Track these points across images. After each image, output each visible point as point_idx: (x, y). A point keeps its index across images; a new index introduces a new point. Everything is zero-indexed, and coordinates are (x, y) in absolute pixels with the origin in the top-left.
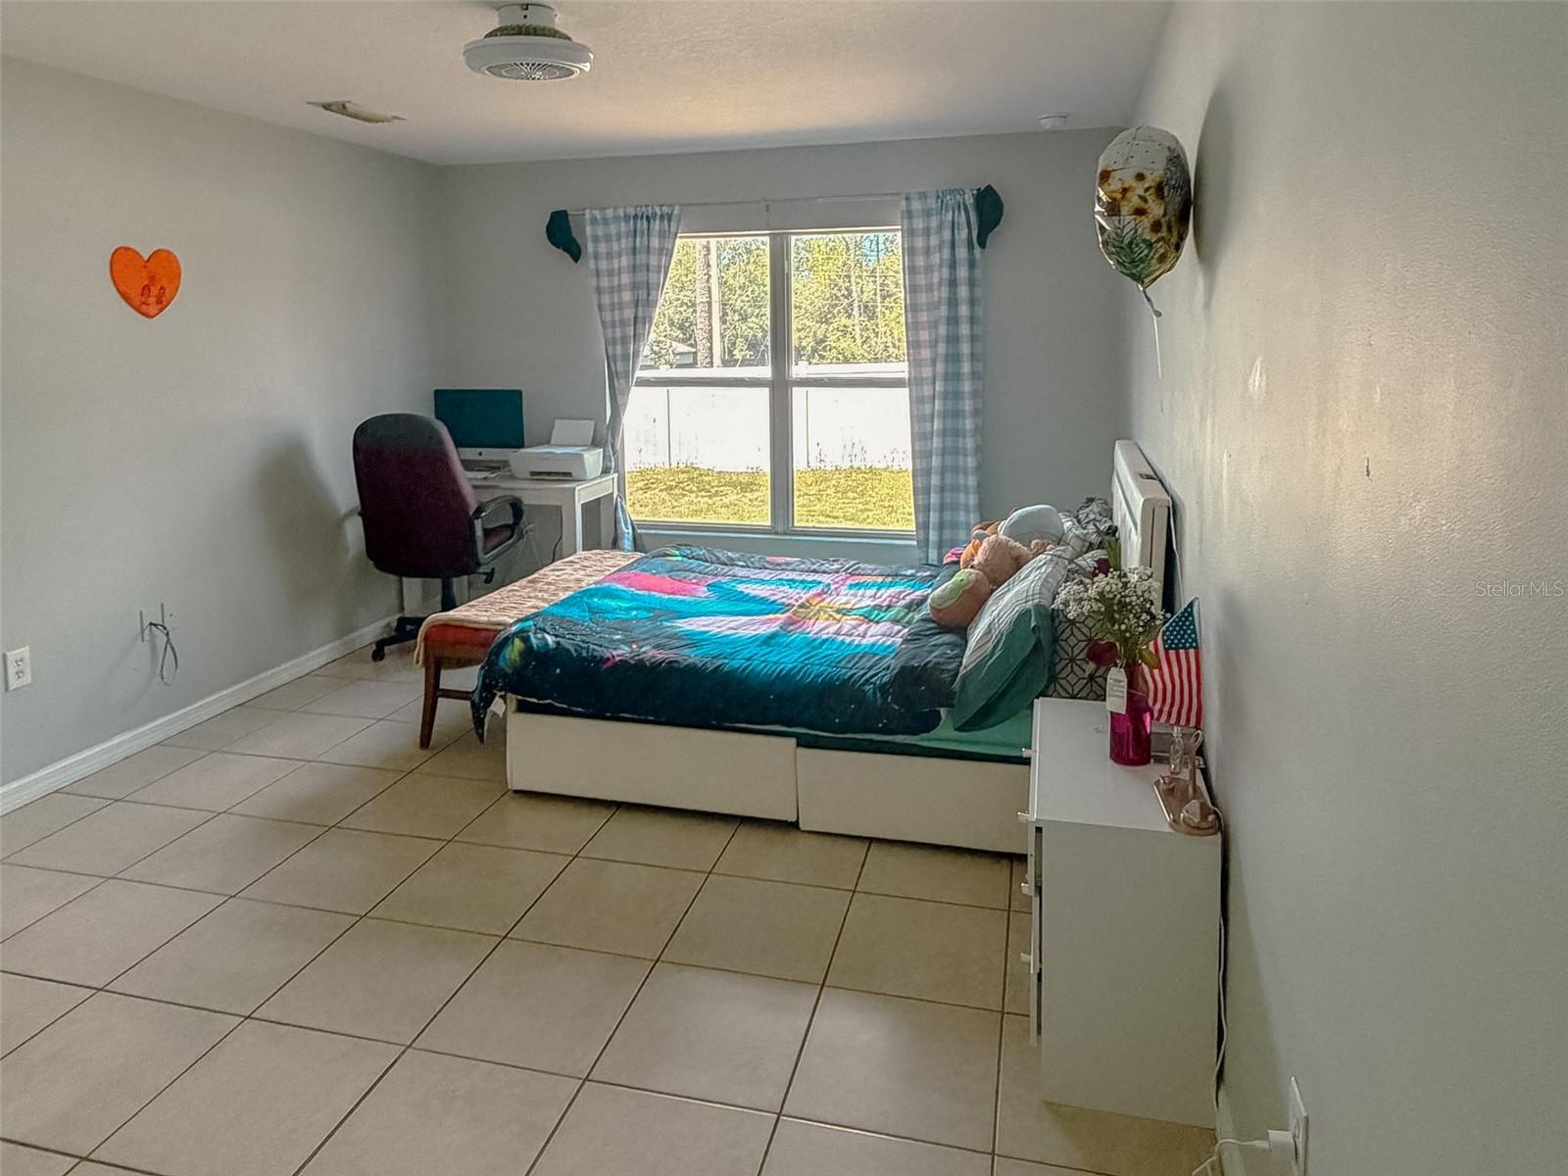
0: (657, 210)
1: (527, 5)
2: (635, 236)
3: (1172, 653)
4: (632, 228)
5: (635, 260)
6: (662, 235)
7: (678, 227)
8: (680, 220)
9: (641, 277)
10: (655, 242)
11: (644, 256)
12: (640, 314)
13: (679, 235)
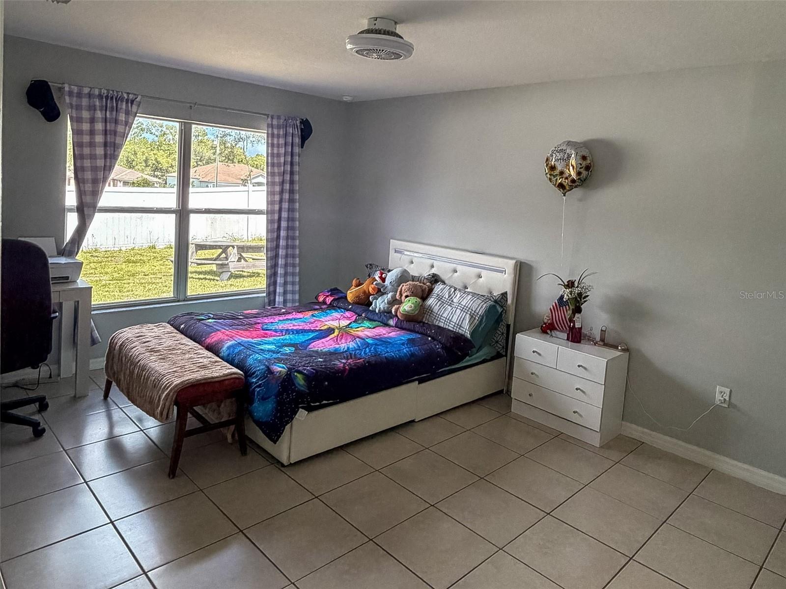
0: (125, 96)
1: (377, 18)
2: (106, 111)
3: (561, 308)
4: (104, 104)
5: (106, 126)
6: (127, 113)
7: (138, 109)
8: (139, 106)
9: (109, 139)
10: (122, 117)
11: (113, 125)
12: (108, 164)
13: (138, 115)
